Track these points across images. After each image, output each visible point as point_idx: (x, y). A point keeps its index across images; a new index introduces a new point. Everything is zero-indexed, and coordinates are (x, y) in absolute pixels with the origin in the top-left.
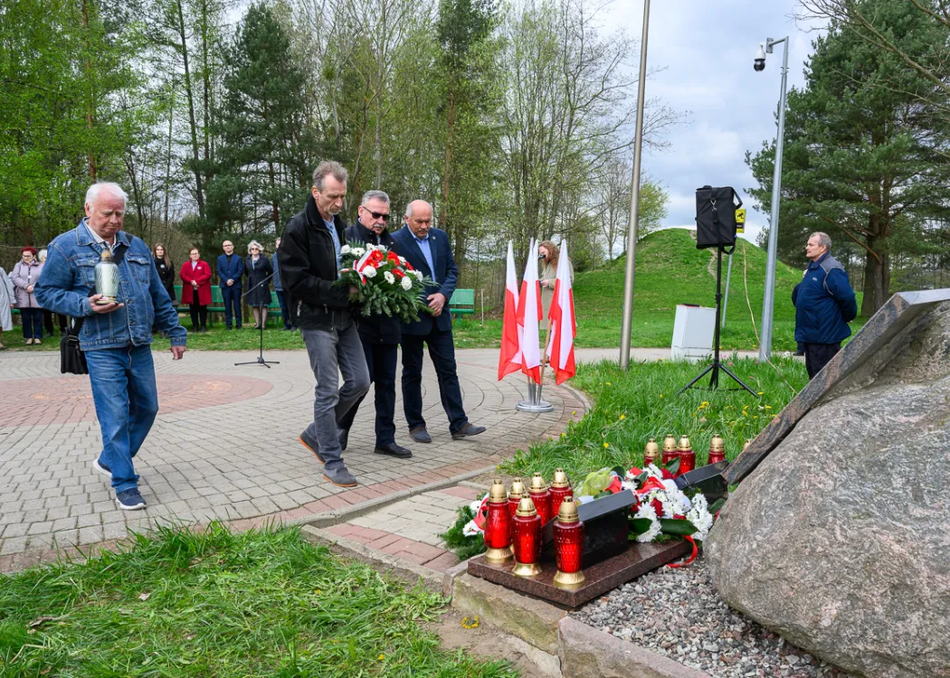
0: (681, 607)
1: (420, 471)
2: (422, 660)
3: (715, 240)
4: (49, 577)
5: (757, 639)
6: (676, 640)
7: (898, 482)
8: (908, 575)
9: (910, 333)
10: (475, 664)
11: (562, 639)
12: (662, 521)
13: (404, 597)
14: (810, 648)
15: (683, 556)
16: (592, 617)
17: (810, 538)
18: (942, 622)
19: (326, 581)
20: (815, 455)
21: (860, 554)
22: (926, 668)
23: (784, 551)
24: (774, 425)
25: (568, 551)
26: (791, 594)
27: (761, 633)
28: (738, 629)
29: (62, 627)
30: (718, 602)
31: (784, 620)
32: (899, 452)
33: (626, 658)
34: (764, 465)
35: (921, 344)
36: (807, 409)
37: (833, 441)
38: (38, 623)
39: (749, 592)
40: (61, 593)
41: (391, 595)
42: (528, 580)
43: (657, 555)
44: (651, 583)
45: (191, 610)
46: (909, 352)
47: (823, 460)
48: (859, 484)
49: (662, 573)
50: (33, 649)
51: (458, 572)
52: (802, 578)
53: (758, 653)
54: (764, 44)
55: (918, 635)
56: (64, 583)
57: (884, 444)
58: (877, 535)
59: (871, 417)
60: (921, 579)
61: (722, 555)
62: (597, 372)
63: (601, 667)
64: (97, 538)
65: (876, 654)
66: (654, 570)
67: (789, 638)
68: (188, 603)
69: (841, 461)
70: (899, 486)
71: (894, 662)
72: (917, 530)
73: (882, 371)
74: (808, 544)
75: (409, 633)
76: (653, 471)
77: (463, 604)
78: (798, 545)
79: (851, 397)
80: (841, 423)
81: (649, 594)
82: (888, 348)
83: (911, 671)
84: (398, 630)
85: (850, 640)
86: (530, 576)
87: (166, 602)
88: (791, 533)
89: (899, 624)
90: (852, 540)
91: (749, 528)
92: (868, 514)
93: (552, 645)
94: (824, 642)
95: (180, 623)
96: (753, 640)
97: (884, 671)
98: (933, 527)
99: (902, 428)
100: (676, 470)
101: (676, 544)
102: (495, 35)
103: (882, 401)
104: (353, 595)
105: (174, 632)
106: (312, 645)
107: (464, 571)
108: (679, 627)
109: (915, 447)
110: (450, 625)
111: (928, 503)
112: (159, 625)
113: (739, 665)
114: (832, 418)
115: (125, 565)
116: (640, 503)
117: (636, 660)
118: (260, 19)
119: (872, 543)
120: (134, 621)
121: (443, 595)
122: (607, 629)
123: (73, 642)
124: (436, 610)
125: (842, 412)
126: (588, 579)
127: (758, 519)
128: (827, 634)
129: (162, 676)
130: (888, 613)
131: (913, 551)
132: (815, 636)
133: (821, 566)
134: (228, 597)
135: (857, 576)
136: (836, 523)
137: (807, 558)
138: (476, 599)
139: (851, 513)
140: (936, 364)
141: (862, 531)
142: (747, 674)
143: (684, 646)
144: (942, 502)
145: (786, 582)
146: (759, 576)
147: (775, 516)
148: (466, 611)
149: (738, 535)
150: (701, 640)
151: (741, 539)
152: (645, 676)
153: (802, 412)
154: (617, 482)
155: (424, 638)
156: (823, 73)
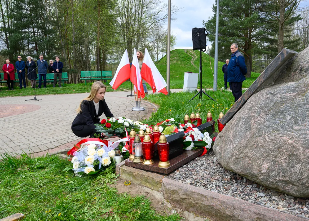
0: (206, 171)
2: (112, 198)
3: (199, 47)
5: (236, 180)
6: (207, 183)
7: (288, 118)
8: (295, 151)
9: (286, 65)
10: (132, 198)
11: (164, 186)
12: (194, 142)
13: (101, 176)
14: (258, 181)
16: (174, 177)
17: (256, 141)
20: (256, 110)
21: (276, 145)
22: (303, 184)
23: (246, 147)
24: (239, 101)
25: (164, 153)
26: (250, 162)
27: (237, 178)
28: (229, 177)
30: (219, 168)
31: (248, 172)
32: (288, 107)
33: (190, 191)
34: (236, 116)
35: (290, 69)
36: (251, 94)
37: (263, 104)
39: (233, 163)
42: (149, 166)
43: (194, 154)
44: (193, 164)
45: (18, 187)
46: (286, 72)
47: (259, 112)
48: (273, 120)
49: (196, 160)
51: (121, 165)
52: (254, 156)
53: (237, 185)
55: (299, 172)
57: (282, 104)
58: (282, 137)
59: (276, 95)
60: (300, 152)
61: (221, 151)
62: (158, 97)
63: (180, 195)
65: (283, 181)
66: (193, 160)
67: (249, 178)
68: (16, 184)
69: (266, 112)
70: (289, 119)
71: (290, 183)
72: (297, 134)
73: (277, 79)
74: (255, 143)
75: (105, 189)
76: (189, 125)
77: (124, 176)
78: (251, 144)
79: (268, 89)
80: (265, 98)
81: (193, 168)
82: (278, 71)
83: (297, 186)
84: (100, 188)
85: (273, 177)
86: (150, 164)
87: (7, 185)
88: (249, 140)
89: (292, 169)
90: (272, 140)
91: (232, 139)
93: (160, 188)
94: (264, 178)
95: (14, 192)
96: (234, 180)
97: (286, 187)
98: (303, 133)
99: (288, 98)
100: (197, 125)
101: (200, 150)
103: (280, 89)
105: (12, 196)
106: (68, 196)
107: (124, 165)
108: (207, 178)
109: (294, 104)
110: (120, 185)
111: (300, 124)
112: (6, 193)
113: (231, 190)
114: (261, 97)
116: (186, 136)
117: (193, 191)
119: (280, 141)
121: (116, 174)
122: (180, 181)
124: (114, 180)
125: (265, 94)
126: (171, 164)
127: (236, 136)
128: (264, 175)
129: (9, 212)
130: (288, 165)
131: (296, 142)
132: (260, 176)
133: (261, 151)
134: (32, 181)
135: (275, 153)
136: (266, 135)
137: (255, 149)
138: (129, 174)
139: (271, 131)
140: (297, 75)
141: (276, 136)
142: (234, 193)
143: (210, 185)
144: (306, 123)
145: (248, 158)
146: (237, 157)
147: (242, 134)
148: (126, 179)
149: (228, 143)
150: (216, 182)
151: (229, 144)
152: (197, 197)
153: (249, 95)
154: (177, 129)
155: (111, 190)
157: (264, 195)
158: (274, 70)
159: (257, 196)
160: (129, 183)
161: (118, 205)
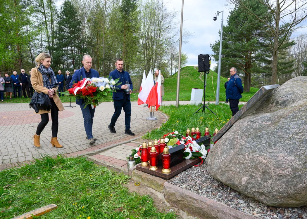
0: (199, 178)
1: (119, 138)
2: (124, 196)
3: (204, 70)
4: (10, 173)
5: (222, 188)
6: (199, 188)
7: (264, 142)
8: (268, 169)
9: (266, 98)
10: (139, 197)
11: (165, 189)
12: (192, 153)
13: (117, 177)
14: (239, 190)
15: (199, 163)
16: (173, 182)
17: (238, 158)
18: (278, 183)
19: (94, 172)
20: (239, 134)
21: (253, 163)
22: (273, 196)
23: (230, 162)
24: (226, 125)
25: (166, 162)
26: (233, 174)
27: (223, 186)
28: (217, 185)
29: (14, 188)
30: (210, 177)
31: (231, 182)
32: (264, 133)
33: (184, 194)
34: (224, 137)
35: (269, 101)
37: (244, 129)
38: (7, 187)
39: (220, 174)
40: (13, 177)
41: (113, 176)
42: (154, 171)
43: (191, 163)
44: (190, 171)
45: (53, 182)
46: (266, 103)
47: (241, 135)
48: (252, 142)
49: (193, 168)
50: (6, 195)
51: (133, 169)
52: (236, 170)
53: (223, 192)
54: (216, 13)
55: (271, 186)
56: (14, 174)
57: (260, 131)
58: (258, 157)
59: (255, 123)
60: (272, 170)
61: (212, 163)
62: (169, 108)
63: (177, 197)
64: (24, 160)
65: (258, 192)
66: (191, 167)
67: (232, 187)
68: (52, 180)
69: (247, 135)
71: (264, 194)
72: (270, 156)
73: (258, 109)
74: (238, 160)
75: (119, 188)
76: (189, 138)
77: (135, 178)
78: (234, 160)
79: (249, 117)
80: (247, 124)
81: (190, 174)
82: (259, 102)
83: (269, 197)
84: (116, 186)
85: (250, 188)
87: (45, 180)
88: (232, 157)
89: (265, 183)
90: (251, 159)
91: (220, 155)
92: (255, 151)
93: (162, 190)
94: (243, 189)
95: (50, 186)
96: (221, 188)
97: (260, 197)
98: (275, 155)
99: (265, 126)
100: (196, 138)
101: (197, 159)
102: (138, 10)
103: (259, 118)
104: (102, 176)
105: (48, 189)
106: (91, 192)
107: (135, 169)
108: (199, 184)
109: (269, 131)
110: (131, 185)
111: (273, 148)
112: (44, 186)
113: (217, 196)
114: (244, 123)
115: (33, 168)
116: (186, 148)
117: (187, 195)
119: (257, 160)
120: (36, 186)
121: (129, 176)
122: (178, 185)
123: (18, 192)
124: (127, 180)
125: (247, 121)
126: (172, 171)
127: (223, 153)
128: (243, 186)
129: (46, 202)
130: (262, 180)
131: (269, 162)
132: (240, 187)
133: (242, 167)
134: (64, 178)
135: (252, 169)
136: (246, 154)
137: (237, 164)
138: (139, 177)
139: (250, 151)
140: (274, 107)
141: (254, 156)
142: (220, 198)
143: (201, 190)
144: (277, 148)
145: (231, 171)
146: (223, 170)
147: (227, 152)
148: (136, 180)
149: (217, 157)
150: (206, 188)
151: (218, 159)
152: (190, 200)
153: (235, 121)
154: (179, 142)
155: (124, 189)
156: (232, 21)
157: (243, 202)
158: (255, 102)
159: (237, 202)
160: (138, 184)
161: (128, 202)
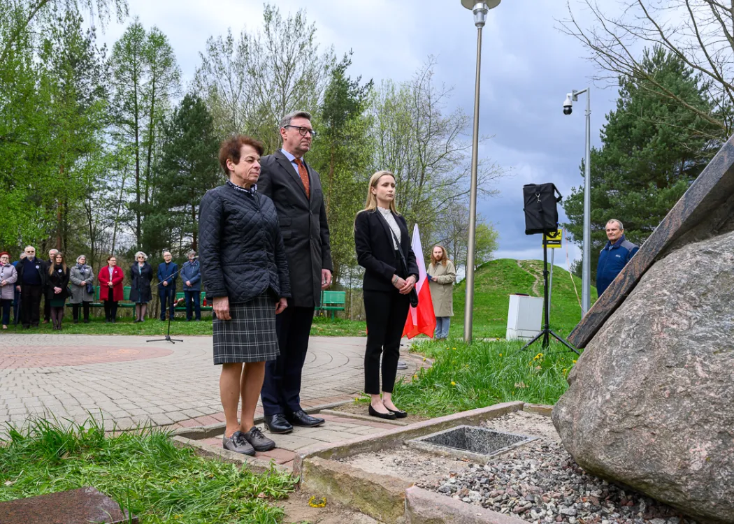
3: (541, 226)
6: (530, 505)
11: (410, 509)
13: (253, 478)
14: (680, 499)
17: (669, 379)
21: (727, 387)
23: (640, 398)
26: (653, 440)
28: (595, 494)
31: (648, 470)
36: (650, 261)
37: (683, 281)
39: (605, 445)
41: (242, 479)
44: (500, 465)
47: (674, 301)
48: (717, 319)
51: (308, 454)
52: (664, 422)
53: (620, 517)
54: (571, 94)
59: (720, 254)
61: (573, 416)
67: (653, 493)
69: (694, 299)
73: (722, 228)
74: (667, 386)
75: (256, 509)
77: (311, 484)
78: (655, 388)
79: (695, 243)
80: (689, 264)
81: (498, 472)
85: (726, 484)
88: (646, 378)
90: (716, 373)
91: (600, 380)
93: (400, 518)
94: (696, 489)
96: (611, 505)
102: (365, 114)
103: (730, 239)
108: (532, 493)
114: (679, 263)
118: (193, 103)
125: (689, 255)
127: (610, 370)
128: (698, 479)
132: (685, 484)
133: (685, 407)
135: (727, 411)
136: (696, 361)
137: (667, 400)
138: (324, 479)
139: (712, 348)
141: (727, 363)
143: (538, 511)
145: (646, 429)
146: (615, 427)
147: (628, 364)
148: (315, 492)
149: (589, 392)
150: (557, 505)
151: (593, 394)
153: (646, 264)
156: (615, 137)
160: (321, 502)
